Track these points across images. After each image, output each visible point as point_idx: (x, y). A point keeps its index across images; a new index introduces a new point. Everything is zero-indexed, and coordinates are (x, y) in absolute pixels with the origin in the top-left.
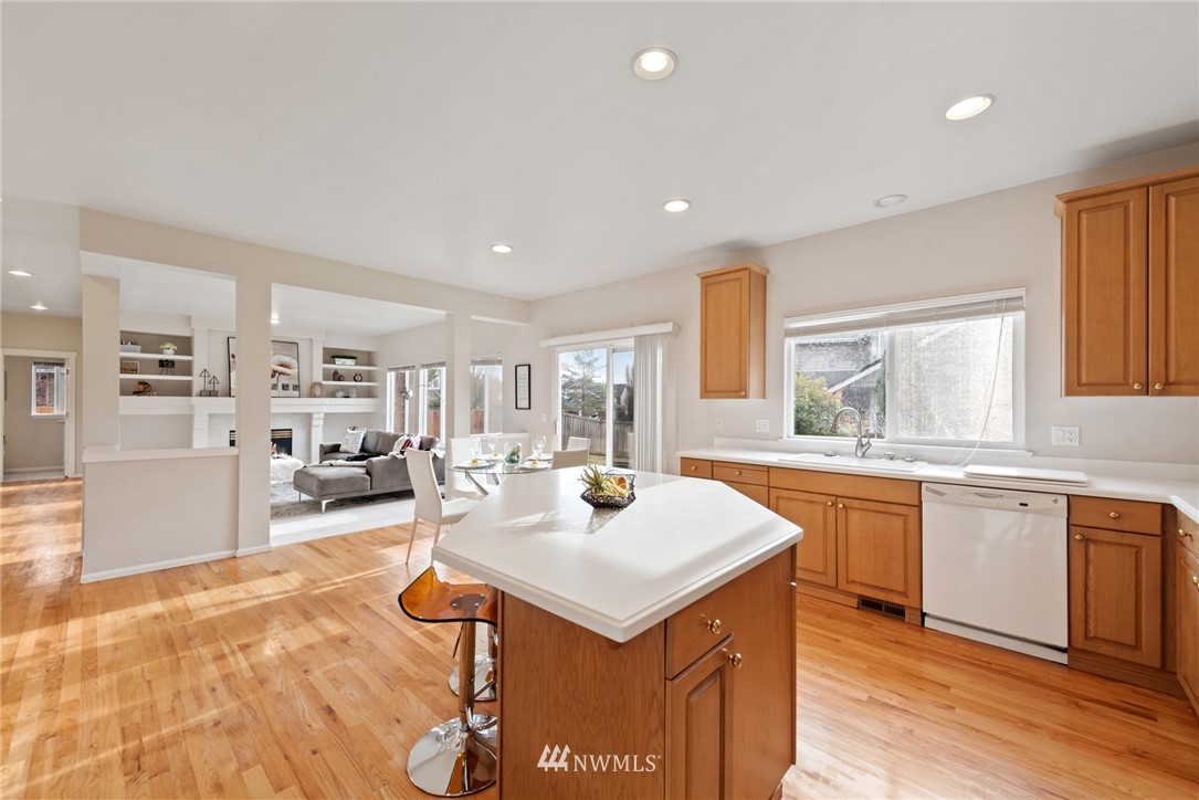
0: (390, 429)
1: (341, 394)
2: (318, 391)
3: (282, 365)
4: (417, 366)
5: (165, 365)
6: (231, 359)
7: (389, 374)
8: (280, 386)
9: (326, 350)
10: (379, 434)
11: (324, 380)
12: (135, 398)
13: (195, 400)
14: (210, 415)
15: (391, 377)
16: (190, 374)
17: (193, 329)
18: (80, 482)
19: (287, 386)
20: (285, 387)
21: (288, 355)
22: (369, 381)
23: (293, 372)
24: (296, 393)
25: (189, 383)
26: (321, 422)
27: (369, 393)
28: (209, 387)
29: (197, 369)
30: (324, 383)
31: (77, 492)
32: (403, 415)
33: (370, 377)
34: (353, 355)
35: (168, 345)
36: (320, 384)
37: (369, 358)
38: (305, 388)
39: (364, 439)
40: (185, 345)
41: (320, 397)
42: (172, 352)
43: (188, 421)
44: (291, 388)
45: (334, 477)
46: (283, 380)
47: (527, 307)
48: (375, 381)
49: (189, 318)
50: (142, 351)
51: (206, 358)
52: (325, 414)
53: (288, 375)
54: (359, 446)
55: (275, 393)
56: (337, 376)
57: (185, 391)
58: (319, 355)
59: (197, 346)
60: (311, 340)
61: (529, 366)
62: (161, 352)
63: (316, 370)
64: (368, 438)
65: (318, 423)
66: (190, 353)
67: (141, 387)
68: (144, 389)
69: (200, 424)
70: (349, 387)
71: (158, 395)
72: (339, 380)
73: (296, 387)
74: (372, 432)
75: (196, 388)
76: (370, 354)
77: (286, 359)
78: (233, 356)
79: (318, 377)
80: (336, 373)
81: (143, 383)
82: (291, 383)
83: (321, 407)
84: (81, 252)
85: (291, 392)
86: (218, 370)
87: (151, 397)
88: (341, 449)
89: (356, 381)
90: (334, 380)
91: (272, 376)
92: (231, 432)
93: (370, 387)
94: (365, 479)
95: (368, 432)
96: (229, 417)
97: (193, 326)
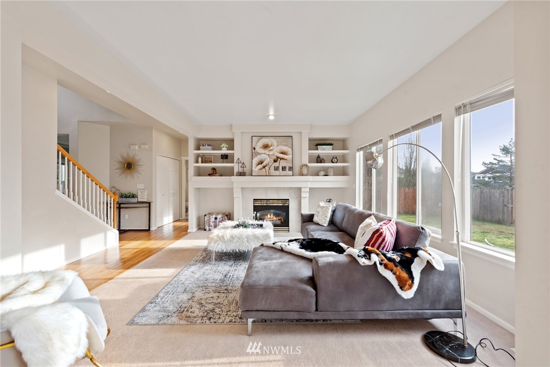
0: (359, 207)
1: (323, 173)
2: (305, 171)
3: (282, 153)
4: (385, 138)
5: (224, 157)
6: (253, 151)
7: (358, 154)
8: (281, 168)
9: (310, 140)
10: (346, 208)
11: (309, 163)
12: (209, 177)
13: (235, 178)
14: (242, 188)
15: (360, 156)
16: (233, 162)
17: (234, 134)
19: (285, 167)
20: (284, 169)
21: (286, 146)
22: (344, 162)
23: (289, 157)
24: (291, 173)
25: (233, 168)
26: (307, 195)
27: (343, 172)
28: (241, 170)
29: (236, 159)
30: (310, 165)
32: (371, 190)
33: (344, 159)
34: (330, 142)
35: (223, 145)
36: (306, 166)
37: (343, 144)
38: (297, 169)
39: (334, 212)
40: (230, 143)
41: (307, 175)
42: (226, 149)
43: (231, 190)
44: (287, 169)
46: (282, 164)
48: (347, 162)
49: (231, 125)
50: (212, 150)
51: (240, 152)
52: (310, 188)
53: (286, 160)
55: (277, 173)
56: (319, 160)
57: (229, 173)
58: (306, 144)
59: (237, 144)
60: (301, 132)
62: (221, 149)
63: (304, 154)
64: (337, 211)
65: (305, 194)
66: (233, 149)
68: (214, 172)
69: (237, 194)
70: (328, 168)
72: (321, 163)
73: (291, 169)
74: (341, 206)
75: (236, 170)
76: (343, 140)
77: (285, 149)
78: (254, 149)
79: (305, 160)
80: (319, 157)
81: (214, 169)
82: (288, 165)
83: (309, 182)
85: (288, 172)
86: (246, 159)
88: (314, 220)
89: (333, 162)
90: (317, 162)
91: (275, 161)
92: (254, 200)
93: (344, 167)
94: (304, 292)
95: (337, 205)
96: (254, 189)
97: (233, 131)
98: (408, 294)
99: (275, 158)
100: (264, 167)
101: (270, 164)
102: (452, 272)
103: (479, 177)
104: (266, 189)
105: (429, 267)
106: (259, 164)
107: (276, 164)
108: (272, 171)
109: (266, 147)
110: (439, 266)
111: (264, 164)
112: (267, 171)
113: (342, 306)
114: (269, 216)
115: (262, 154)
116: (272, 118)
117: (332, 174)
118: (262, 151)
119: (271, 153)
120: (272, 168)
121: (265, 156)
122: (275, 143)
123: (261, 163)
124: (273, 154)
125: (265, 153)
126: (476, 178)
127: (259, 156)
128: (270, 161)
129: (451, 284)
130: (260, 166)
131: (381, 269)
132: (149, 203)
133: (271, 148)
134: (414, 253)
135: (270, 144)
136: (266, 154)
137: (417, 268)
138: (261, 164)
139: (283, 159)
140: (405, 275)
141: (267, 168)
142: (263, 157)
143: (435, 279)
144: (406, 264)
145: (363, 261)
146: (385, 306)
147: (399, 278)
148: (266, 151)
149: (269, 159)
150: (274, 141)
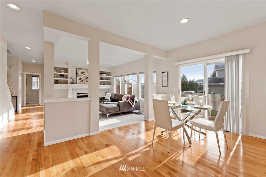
1: (103, 83)
4: (124, 75)
5: (62, 76)
6: (77, 74)
7: (115, 78)
9: (100, 72)
10: (115, 94)
13: (69, 85)
14: (72, 89)
16: (67, 78)
17: (68, 66)
18: (43, 106)
25: (67, 80)
28: (72, 82)
29: (69, 77)
31: (42, 109)
33: (110, 79)
34: (105, 73)
35: (62, 71)
37: (109, 74)
40: (66, 70)
42: (63, 72)
43: (67, 90)
45: (110, 107)
47: (167, 53)
49: (67, 63)
50: (56, 72)
51: (71, 74)
54: (110, 98)
55: (87, 83)
57: (66, 83)
59: (69, 71)
61: (168, 72)
62: (61, 72)
64: (112, 95)
66: (67, 72)
67: (56, 81)
69: (70, 91)
70: (105, 82)
71: (60, 84)
72: (102, 80)
75: (69, 82)
76: (109, 73)
78: (78, 73)
80: (102, 78)
84: (44, 27)
86: (74, 77)
87: (58, 84)
88: (105, 98)
89: (106, 80)
90: (101, 80)
91: (86, 79)
92: (77, 93)
93: (109, 82)
94: (118, 108)
95: (111, 94)
96: (77, 89)
97: (68, 65)
98: (133, 106)
99: (86, 77)
100: (82, 81)
101: (84, 80)
102: (139, 102)
103: (143, 85)
104: (82, 89)
105: (136, 101)
106: (80, 79)
108: (85, 82)
109: (82, 73)
110: (137, 101)
111: (82, 79)
112: (83, 82)
113: (124, 110)
115: (81, 75)
116: (88, 63)
117: (106, 84)
118: (81, 74)
119: (85, 75)
120: (85, 81)
121: (82, 76)
122: (86, 72)
123: (81, 79)
124: (86, 76)
125: (82, 75)
126: (143, 86)
127: (80, 76)
128: (84, 79)
129: (139, 104)
130: (80, 80)
131: (130, 102)
132: (17, 97)
133: (85, 74)
134: (134, 99)
135: (84, 72)
137: (134, 102)
140: (133, 103)
141: (83, 81)
142: (81, 77)
143: (137, 103)
144: (133, 101)
145: (127, 101)
146: (130, 109)
147: (132, 103)
148: (83, 75)
149: (84, 78)
150: (86, 71)
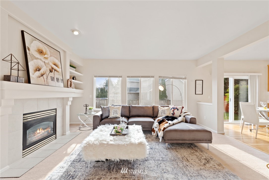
3: (55, 65)
8: (56, 79)
20: (58, 80)
21: (56, 58)
23: (60, 70)
24: (62, 85)
34: (74, 66)
36: (71, 80)
38: (64, 82)
44: (60, 81)
46: (56, 75)
48: (81, 81)
53: (59, 72)
55: (53, 83)
58: (68, 63)
60: (66, 52)
61: (202, 80)
63: (68, 72)
77: (56, 61)
78: (29, 49)
79: (68, 76)
82: (60, 77)
83: (73, 93)
85: (60, 84)
91: (51, 71)
92: (24, 115)
96: (24, 101)
99: (50, 68)
100: (42, 75)
101: (47, 73)
104: (38, 100)
106: (36, 70)
107: (52, 74)
108: (50, 81)
109: (41, 52)
111: (42, 71)
112: (45, 80)
114: (38, 131)
115: (37, 59)
118: (38, 56)
119: (46, 61)
120: (49, 78)
121: (42, 63)
122: (49, 53)
124: (48, 64)
125: (41, 59)
127: (35, 60)
128: (47, 70)
130: (38, 73)
133: (46, 56)
135: (44, 51)
136: (43, 61)
138: (39, 70)
139: (56, 71)
141: (45, 76)
142: (40, 63)
149: (45, 67)
150: (47, 49)
